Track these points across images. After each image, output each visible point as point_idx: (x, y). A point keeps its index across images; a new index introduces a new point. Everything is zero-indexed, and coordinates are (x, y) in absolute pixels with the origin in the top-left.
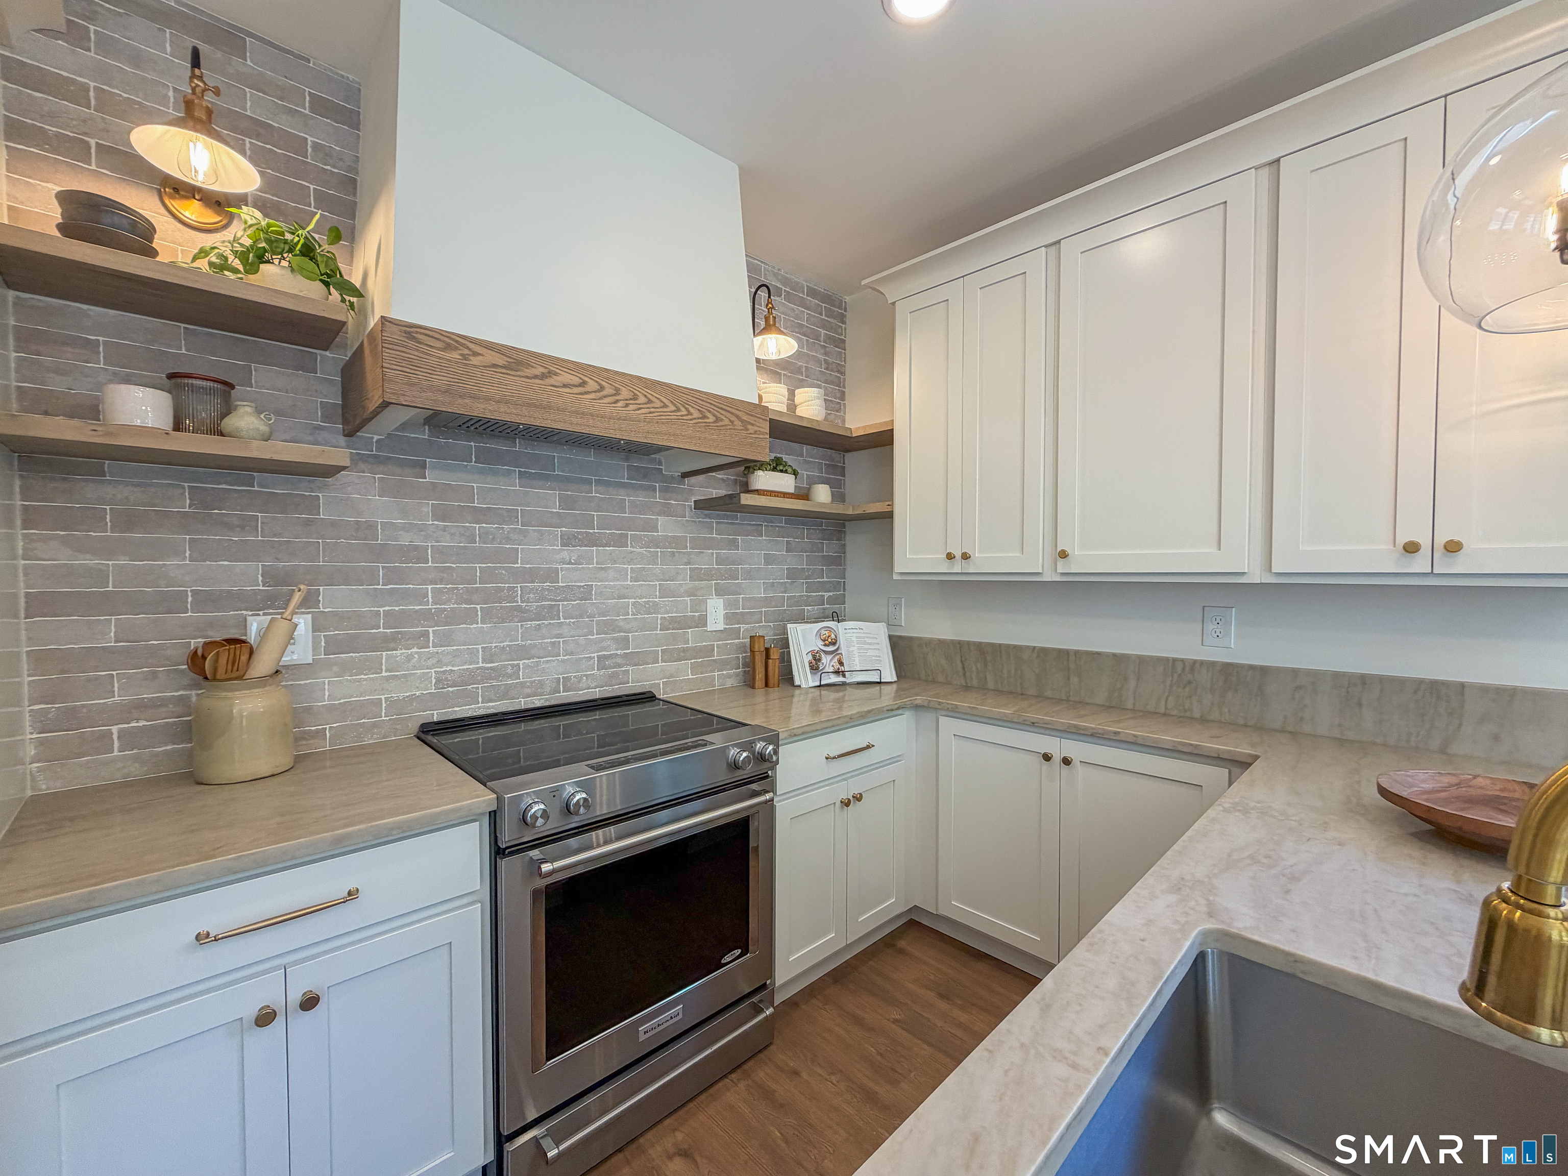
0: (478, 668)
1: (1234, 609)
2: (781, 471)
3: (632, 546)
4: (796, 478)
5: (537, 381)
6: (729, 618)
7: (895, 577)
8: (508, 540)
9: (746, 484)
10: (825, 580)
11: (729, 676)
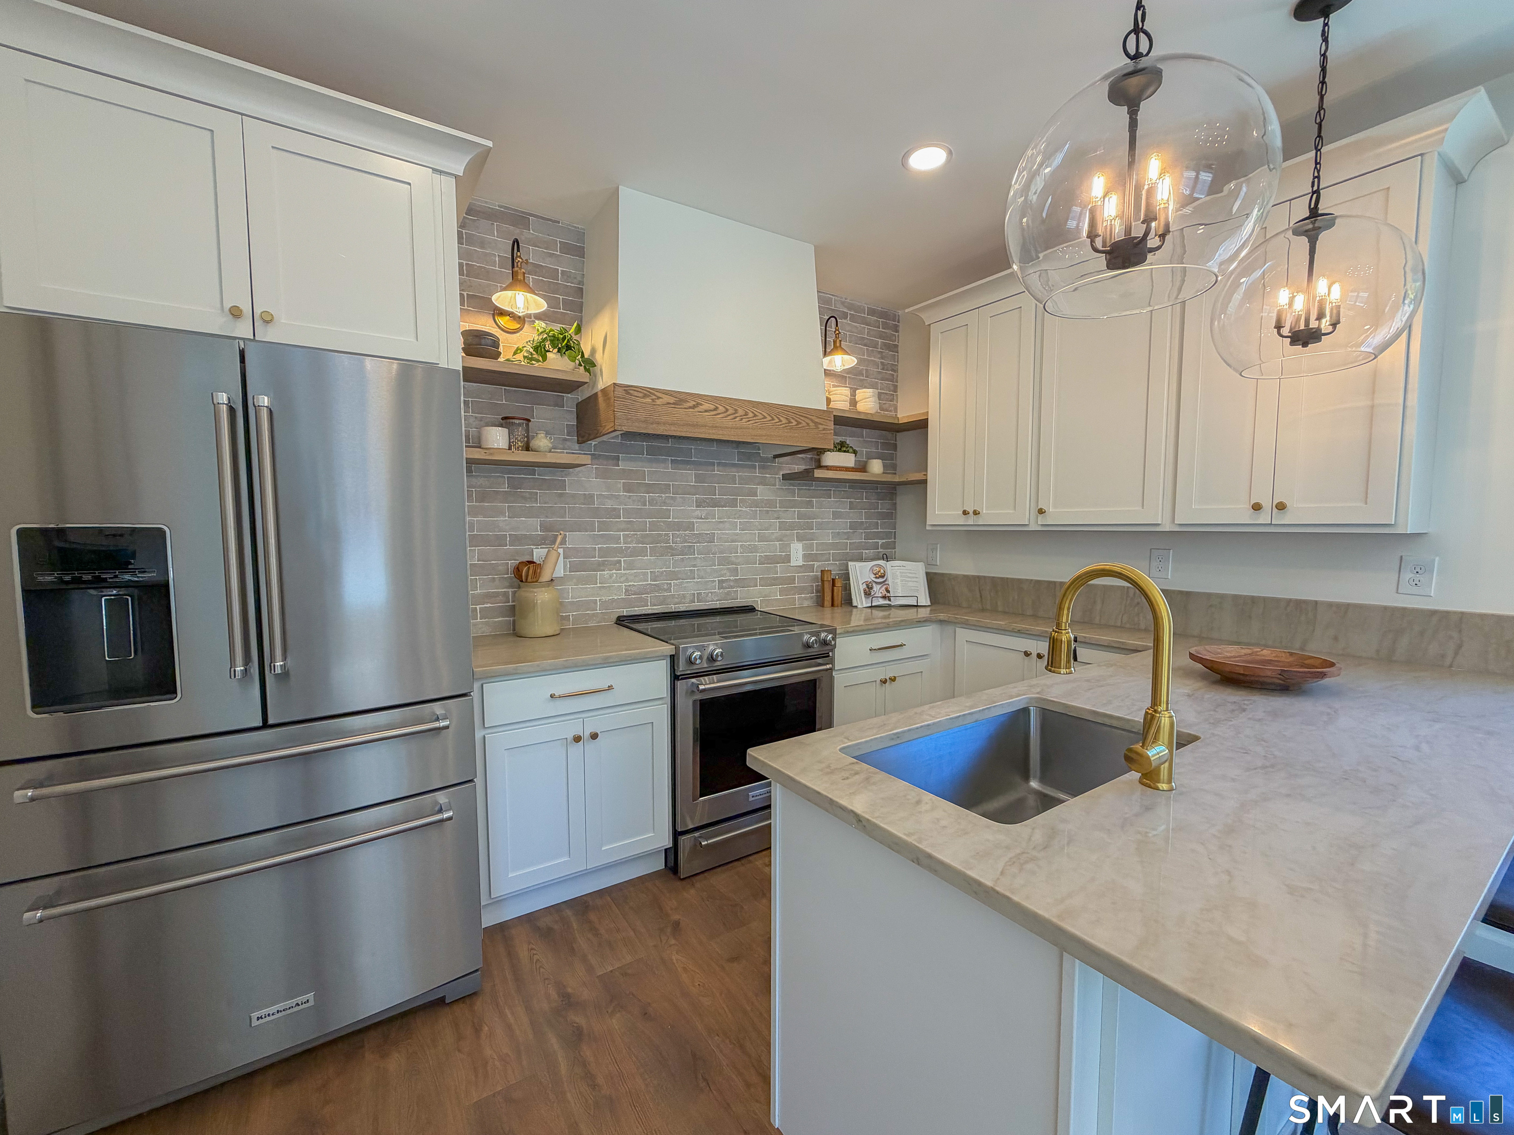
0: (648, 584)
1: (1171, 550)
2: (845, 451)
3: (740, 507)
4: (856, 456)
5: (691, 410)
6: (806, 557)
7: (928, 528)
8: (665, 504)
9: (819, 461)
10: (879, 530)
11: (805, 599)
